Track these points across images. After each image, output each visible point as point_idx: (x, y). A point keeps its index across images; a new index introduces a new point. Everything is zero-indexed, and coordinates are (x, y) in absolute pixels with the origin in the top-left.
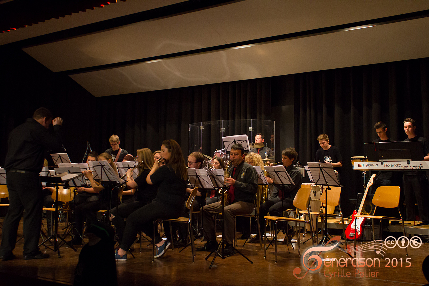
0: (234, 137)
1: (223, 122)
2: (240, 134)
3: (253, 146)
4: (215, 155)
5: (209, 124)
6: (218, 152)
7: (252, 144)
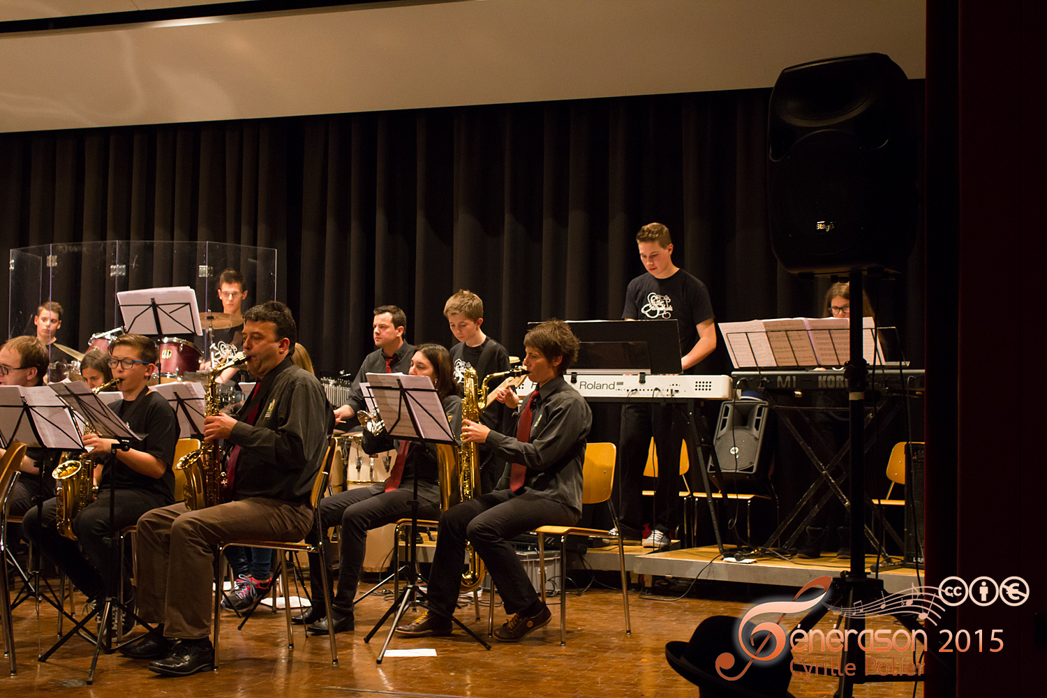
0: (151, 294)
1: (120, 245)
2: (171, 286)
3: (209, 322)
4: (93, 345)
5: (76, 249)
6: (103, 338)
7: (206, 314)
